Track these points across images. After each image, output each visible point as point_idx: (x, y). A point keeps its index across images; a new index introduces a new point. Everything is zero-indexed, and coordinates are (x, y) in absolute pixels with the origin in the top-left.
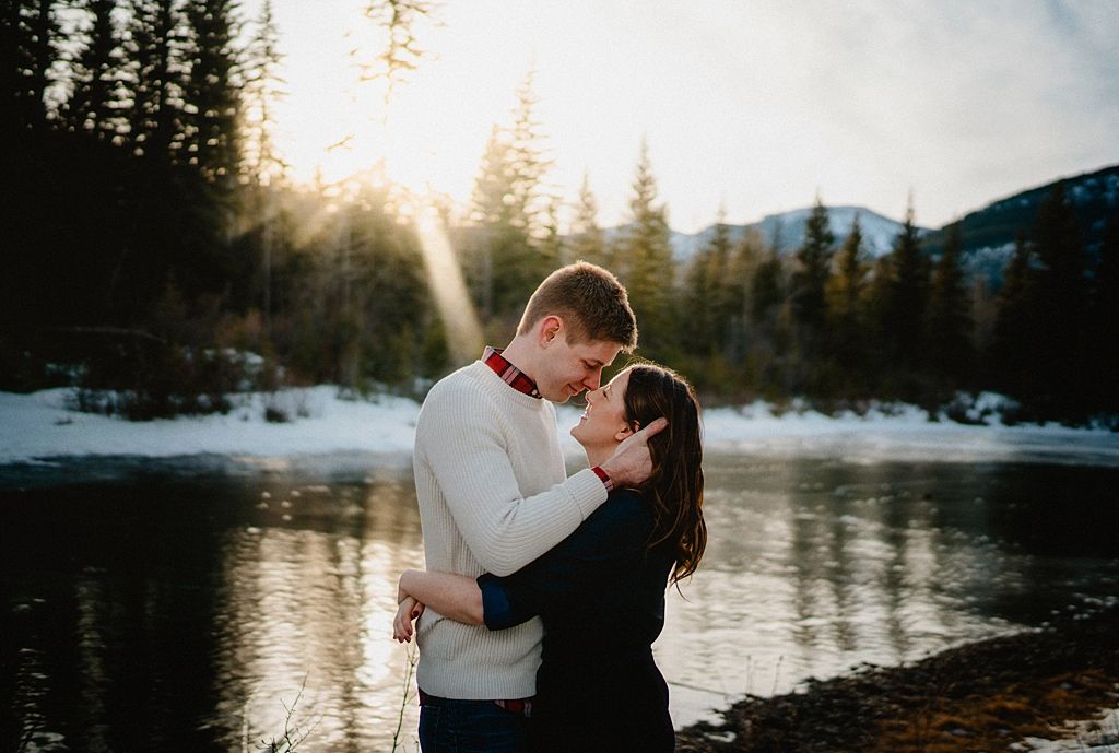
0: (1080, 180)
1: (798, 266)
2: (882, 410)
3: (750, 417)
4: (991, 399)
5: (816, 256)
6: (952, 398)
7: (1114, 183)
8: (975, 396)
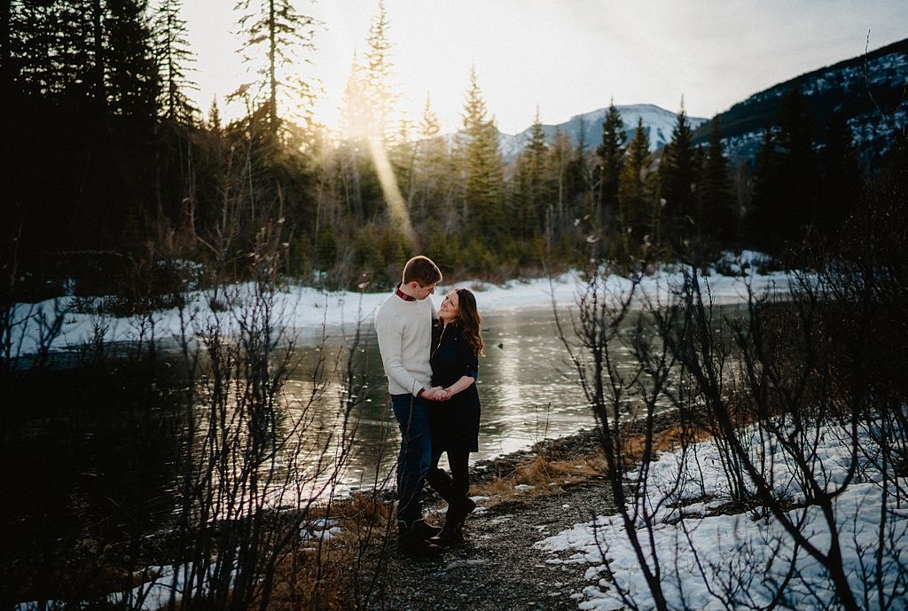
0: (821, 72)
1: (599, 161)
2: (666, 270)
3: (565, 282)
4: (748, 256)
5: (613, 152)
6: (720, 256)
7: (848, 74)
8: (738, 254)
